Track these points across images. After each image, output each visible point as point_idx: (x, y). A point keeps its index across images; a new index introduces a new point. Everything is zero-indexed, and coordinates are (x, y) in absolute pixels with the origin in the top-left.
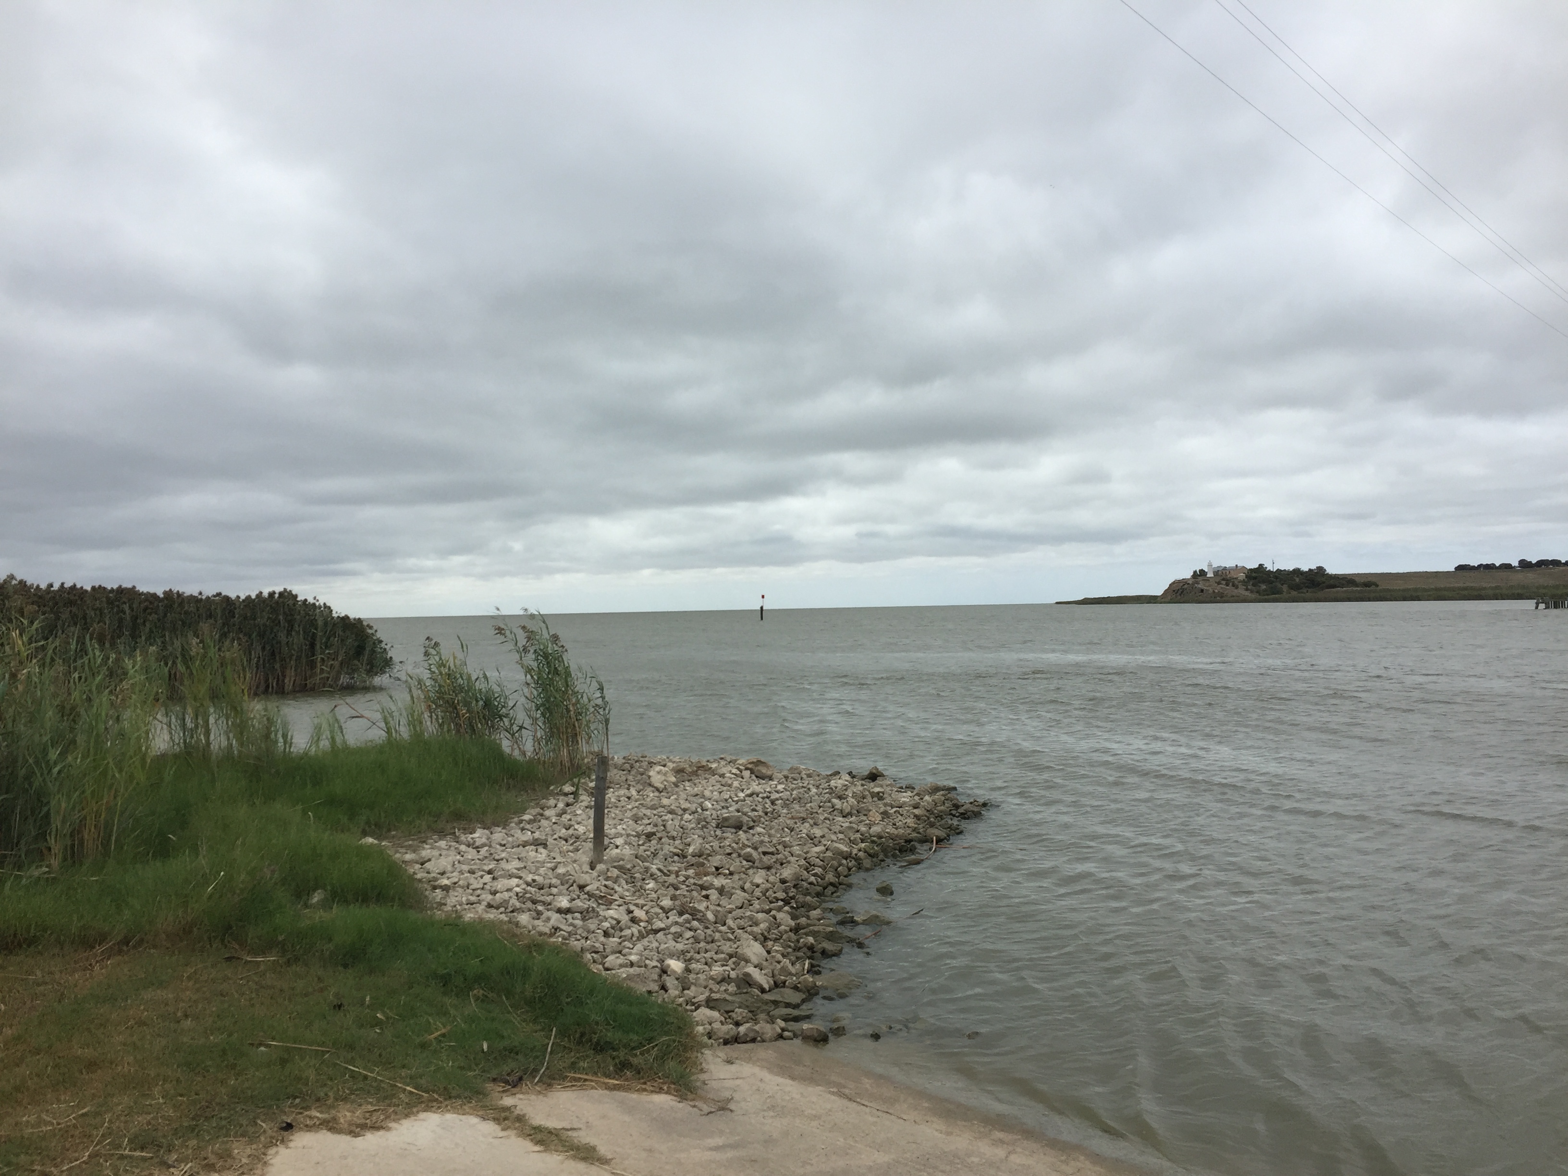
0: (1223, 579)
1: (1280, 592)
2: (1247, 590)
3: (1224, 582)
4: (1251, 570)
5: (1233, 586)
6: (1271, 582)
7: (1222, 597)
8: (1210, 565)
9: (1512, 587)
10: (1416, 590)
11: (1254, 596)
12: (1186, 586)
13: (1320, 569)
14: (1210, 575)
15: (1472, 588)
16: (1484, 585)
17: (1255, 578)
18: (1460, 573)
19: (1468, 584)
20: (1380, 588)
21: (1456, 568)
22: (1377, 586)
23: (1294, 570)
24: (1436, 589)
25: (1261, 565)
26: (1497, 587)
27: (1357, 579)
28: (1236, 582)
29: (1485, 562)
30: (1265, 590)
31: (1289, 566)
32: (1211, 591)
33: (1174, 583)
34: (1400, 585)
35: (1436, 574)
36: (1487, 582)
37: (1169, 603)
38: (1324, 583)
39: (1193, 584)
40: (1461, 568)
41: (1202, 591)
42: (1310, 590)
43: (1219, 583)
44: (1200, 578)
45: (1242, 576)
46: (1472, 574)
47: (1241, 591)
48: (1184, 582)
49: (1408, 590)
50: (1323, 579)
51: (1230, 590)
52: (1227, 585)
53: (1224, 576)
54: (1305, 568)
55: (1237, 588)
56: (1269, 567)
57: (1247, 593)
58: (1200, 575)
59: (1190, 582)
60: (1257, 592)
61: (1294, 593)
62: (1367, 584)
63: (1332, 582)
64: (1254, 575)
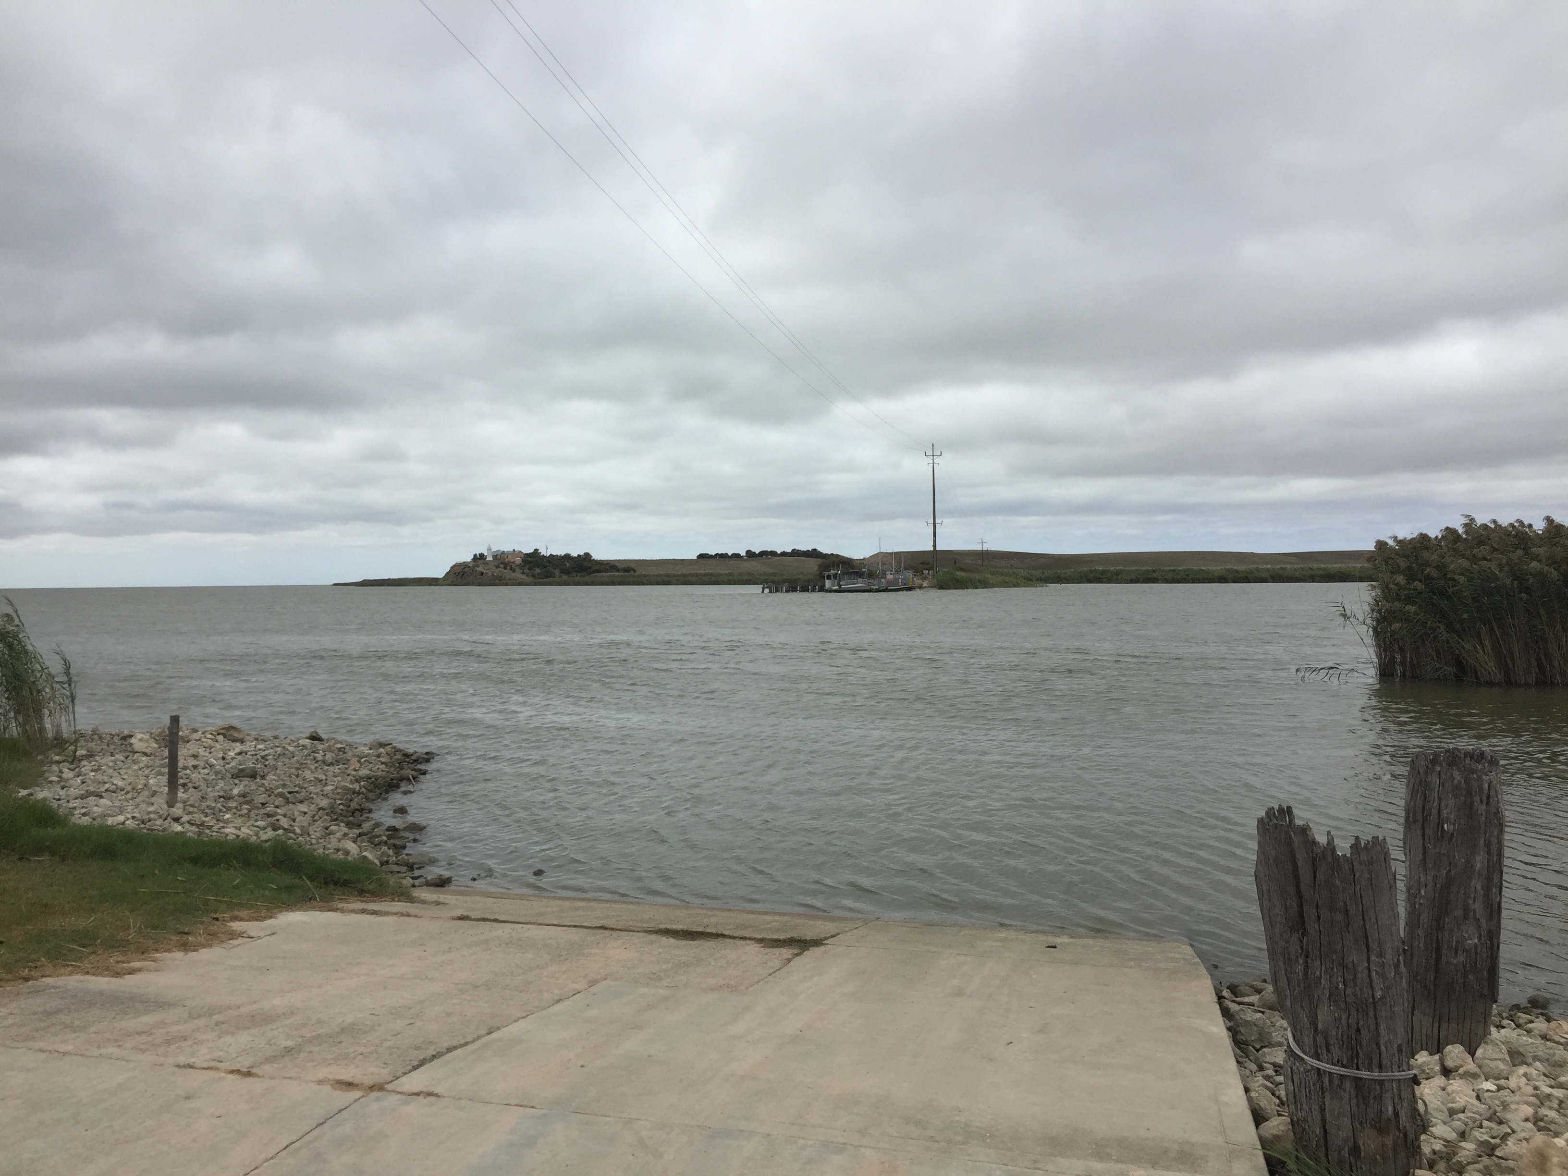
0: (502, 563)
1: (552, 576)
2: (523, 573)
3: (502, 566)
4: (526, 554)
5: (511, 569)
6: (545, 567)
7: (500, 580)
8: (489, 549)
9: (740, 574)
10: (668, 575)
11: (530, 579)
12: (466, 569)
13: (587, 555)
14: (490, 558)
15: (712, 575)
16: (721, 572)
17: (530, 562)
18: (701, 561)
19: (707, 571)
20: (638, 573)
21: (698, 557)
22: (635, 571)
23: (565, 555)
24: (683, 575)
25: (536, 550)
26: (730, 574)
27: (618, 565)
28: (513, 566)
29: (721, 551)
30: (538, 574)
31: (560, 551)
32: (490, 574)
33: (455, 566)
34: (654, 571)
35: (683, 562)
36: (722, 569)
37: (450, 585)
38: (591, 568)
39: (474, 567)
40: (702, 556)
41: (482, 574)
42: (579, 575)
43: (497, 567)
44: (480, 562)
45: (518, 560)
46: (710, 561)
47: (518, 575)
48: (464, 565)
49: (661, 575)
50: (590, 565)
51: (507, 573)
52: (505, 568)
53: (502, 560)
54: (574, 554)
55: (514, 571)
56: (543, 552)
57: (524, 577)
58: (479, 558)
59: (471, 565)
60: (532, 576)
61: (565, 577)
62: (627, 570)
63: (597, 567)
64: (529, 559)
